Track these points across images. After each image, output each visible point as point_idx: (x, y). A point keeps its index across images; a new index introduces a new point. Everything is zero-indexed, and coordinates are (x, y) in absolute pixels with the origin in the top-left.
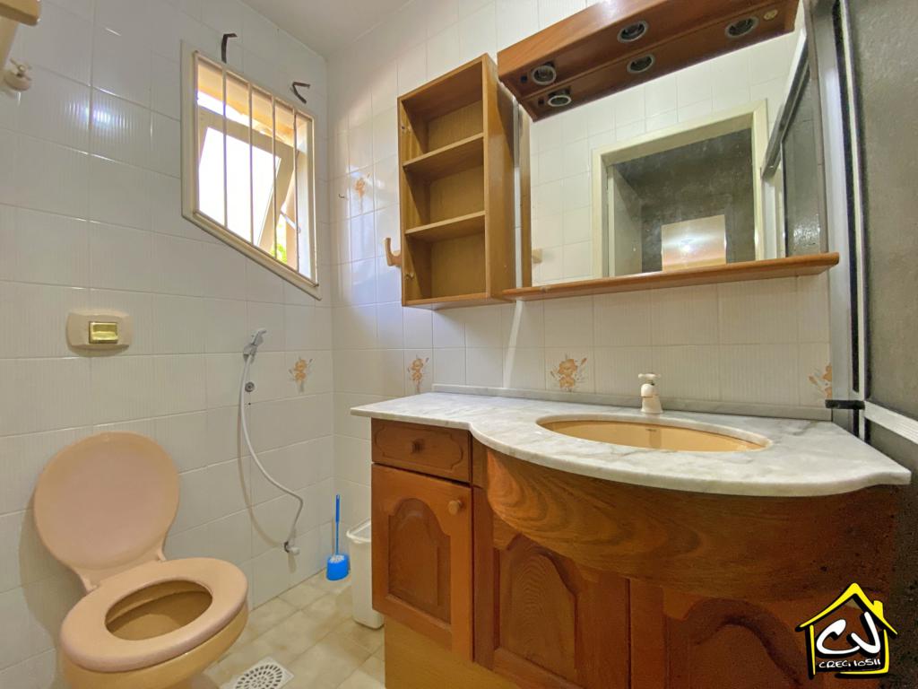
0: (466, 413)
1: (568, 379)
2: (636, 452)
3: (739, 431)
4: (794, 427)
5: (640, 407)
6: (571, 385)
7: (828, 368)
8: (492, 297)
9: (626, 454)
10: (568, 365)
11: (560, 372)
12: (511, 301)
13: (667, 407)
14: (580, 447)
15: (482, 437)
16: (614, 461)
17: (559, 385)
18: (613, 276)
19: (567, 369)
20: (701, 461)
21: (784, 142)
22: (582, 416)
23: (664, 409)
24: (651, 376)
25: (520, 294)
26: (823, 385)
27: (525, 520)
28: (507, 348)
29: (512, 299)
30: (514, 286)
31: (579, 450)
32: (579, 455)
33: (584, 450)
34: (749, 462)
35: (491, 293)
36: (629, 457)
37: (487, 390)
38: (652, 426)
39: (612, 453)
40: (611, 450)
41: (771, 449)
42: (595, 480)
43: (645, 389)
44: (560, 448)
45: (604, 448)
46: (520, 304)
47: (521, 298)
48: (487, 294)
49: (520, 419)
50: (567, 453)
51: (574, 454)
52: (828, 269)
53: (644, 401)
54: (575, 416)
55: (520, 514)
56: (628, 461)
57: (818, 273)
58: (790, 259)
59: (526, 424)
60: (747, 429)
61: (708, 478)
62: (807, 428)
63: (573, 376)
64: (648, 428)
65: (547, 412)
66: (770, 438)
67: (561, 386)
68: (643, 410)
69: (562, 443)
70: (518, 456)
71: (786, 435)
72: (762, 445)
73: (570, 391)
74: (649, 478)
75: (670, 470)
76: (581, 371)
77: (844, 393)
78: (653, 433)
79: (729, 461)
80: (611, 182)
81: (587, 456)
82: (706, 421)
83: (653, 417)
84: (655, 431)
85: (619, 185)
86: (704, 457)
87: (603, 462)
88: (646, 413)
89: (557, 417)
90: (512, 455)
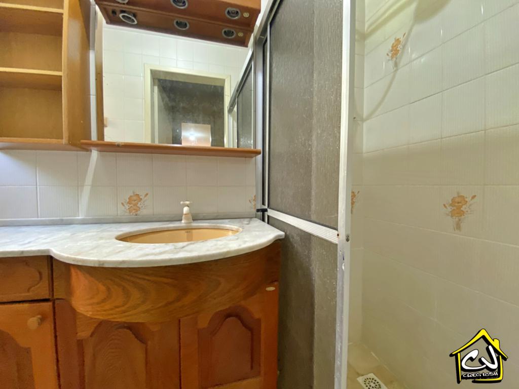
0: (44, 241)
1: (135, 207)
2: (188, 245)
3: (228, 226)
4: (246, 221)
5: (181, 220)
6: (137, 211)
7: (255, 196)
8: (69, 144)
9: (183, 247)
10: (135, 198)
11: (129, 203)
12: (87, 150)
13: (195, 219)
14: (154, 249)
15: (68, 258)
16: (177, 253)
17: (128, 211)
18: (157, 143)
19: (134, 201)
20: (219, 243)
21: (238, 97)
22: (147, 230)
23: (193, 220)
24: (188, 202)
25: (95, 145)
26: (253, 203)
27: (112, 309)
28: (83, 186)
29: (89, 148)
30: (89, 137)
31: (154, 251)
32: (155, 254)
33: (157, 251)
34: (237, 239)
35: (69, 140)
36: (186, 248)
37: (62, 220)
38: (188, 229)
39: (175, 248)
40: (173, 247)
41: (242, 232)
42: (166, 267)
43: (186, 210)
44: (141, 253)
45: (169, 247)
46: (95, 154)
47: (95, 148)
48: (64, 141)
49: (101, 238)
50: (148, 255)
51: (152, 254)
52: (256, 156)
53: (184, 217)
54: (144, 230)
55: (107, 307)
56: (186, 251)
57: (252, 157)
58: (239, 149)
59: (108, 241)
60: (231, 225)
61: (225, 250)
62: (249, 221)
63: (139, 205)
64: (186, 231)
65: (122, 231)
66: (240, 227)
67: (130, 212)
68: (183, 221)
69: (141, 249)
70: (106, 266)
71: (244, 225)
72: (237, 231)
73: (136, 215)
74: (199, 257)
75: (208, 250)
76: (144, 202)
77: (260, 206)
78: (189, 234)
79: (230, 240)
80: (156, 88)
81: (161, 253)
82: (213, 223)
83: (188, 224)
84: (190, 232)
85: (160, 91)
86: (220, 240)
87: (172, 255)
88: (185, 223)
89: (130, 233)
90: (101, 266)
